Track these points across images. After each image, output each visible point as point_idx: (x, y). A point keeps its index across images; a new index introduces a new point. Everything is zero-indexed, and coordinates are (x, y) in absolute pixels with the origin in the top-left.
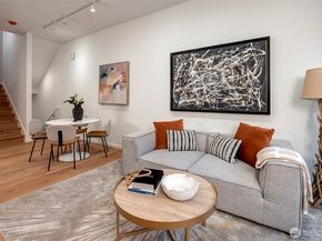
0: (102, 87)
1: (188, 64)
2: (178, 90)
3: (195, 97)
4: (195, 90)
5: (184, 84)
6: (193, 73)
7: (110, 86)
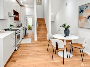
7: (86, 17)
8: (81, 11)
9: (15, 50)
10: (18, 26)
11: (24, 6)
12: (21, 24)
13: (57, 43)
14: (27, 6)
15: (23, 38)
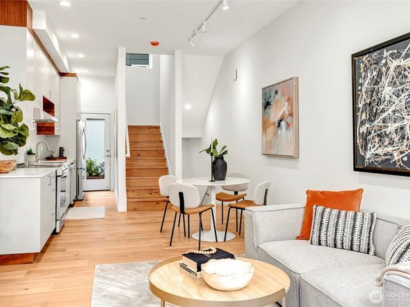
0: (265, 124)
1: (380, 74)
2: (363, 129)
3: (391, 143)
4: (392, 127)
5: (373, 117)
6: (387, 91)
7: (274, 123)
8: (267, 105)
9: (54, 233)
10: (48, 159)
11: (74, 75)
12: (61, 150)
13: (181, 195)
14: (85, 71)
15: (71, 206)
